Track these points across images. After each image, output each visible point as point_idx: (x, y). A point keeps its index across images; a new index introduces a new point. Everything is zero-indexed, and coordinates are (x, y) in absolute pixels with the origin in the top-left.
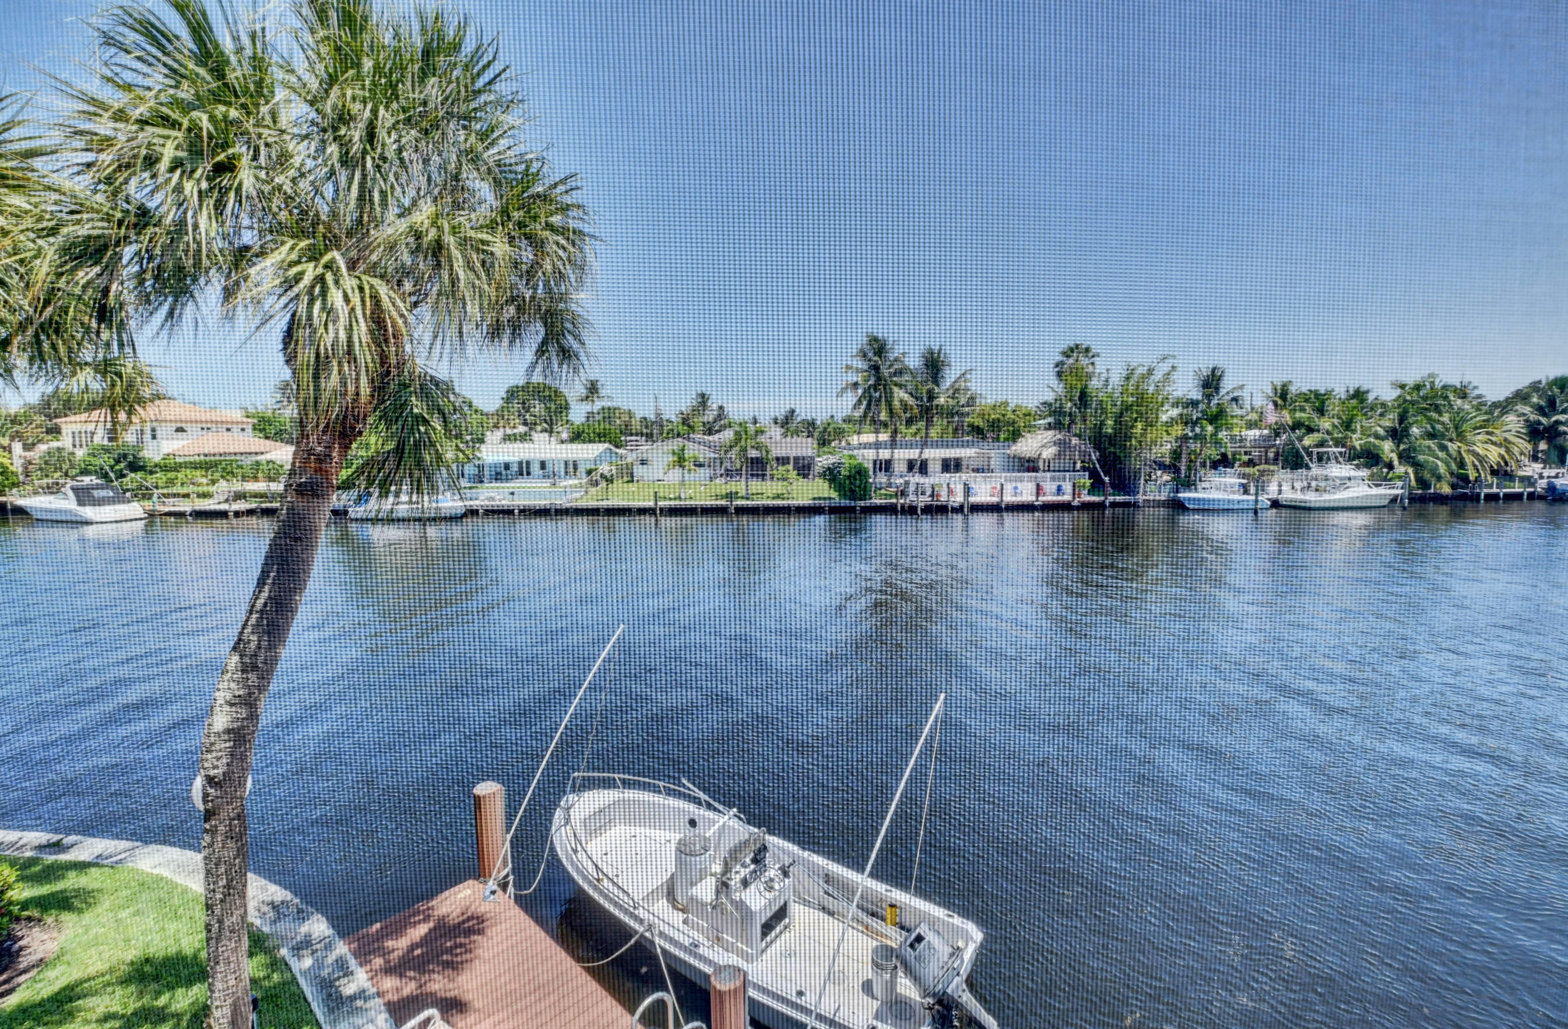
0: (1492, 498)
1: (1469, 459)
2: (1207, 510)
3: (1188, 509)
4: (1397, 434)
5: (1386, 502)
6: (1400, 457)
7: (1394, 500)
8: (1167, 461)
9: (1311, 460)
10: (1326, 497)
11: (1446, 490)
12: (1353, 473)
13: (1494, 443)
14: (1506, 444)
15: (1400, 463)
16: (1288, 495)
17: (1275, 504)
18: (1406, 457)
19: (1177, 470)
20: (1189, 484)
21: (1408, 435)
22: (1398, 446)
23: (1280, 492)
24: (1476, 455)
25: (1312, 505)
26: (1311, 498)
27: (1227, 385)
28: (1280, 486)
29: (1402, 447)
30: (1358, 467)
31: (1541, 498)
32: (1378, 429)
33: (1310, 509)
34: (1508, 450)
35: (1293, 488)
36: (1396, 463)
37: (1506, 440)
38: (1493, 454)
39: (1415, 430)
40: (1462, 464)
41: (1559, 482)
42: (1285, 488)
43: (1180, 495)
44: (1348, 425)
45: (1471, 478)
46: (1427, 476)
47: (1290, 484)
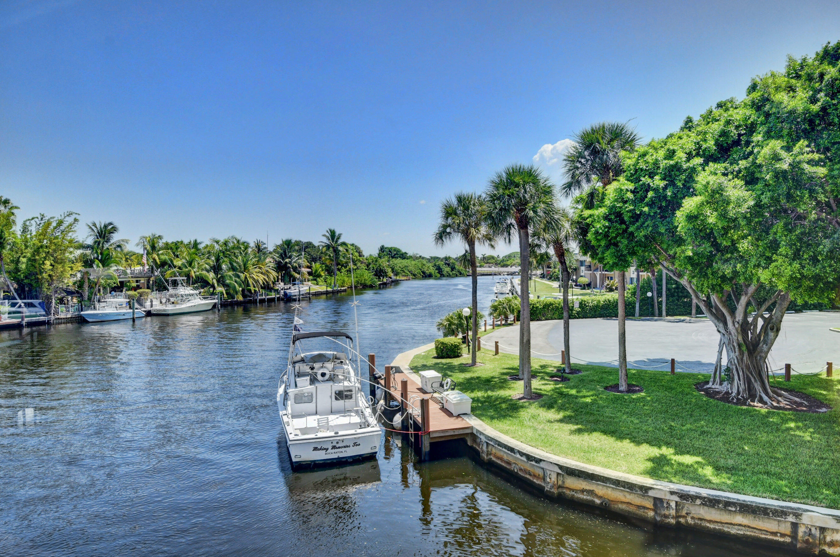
0: (262, 301)
1: (250, 281)
2: (103, 321)
3: (88, 322)
4: (216, 269)
5: (210, 307)
6: (218, 281)
7: (215, 306)
8: (72, 288)
9: (168, 285)
10: (178, 307)
11: (240, 298)
12: (192, 292)
13: (262, 273)
14: (266, 273)
15: (218, 285)
16: (157, 306)
17: (149, 314)
18: (221, 281)
19: (81, 296)
20: (91, 303)
21: (221, 269)
22: (217, 277)
23: (152, 306)
24: (254, 279)
25: (169, 312)
26: (170, 308)
27: (116, 238)
28: (152, 301)
29: (219, 276)
30: (196, 288)
31: (282, 299)
32: (207, 266)
33: (168, 315)
34: (268, 277)
35: (161, 303)
36: (216, 285)
37: (267, 271)
38: (261, 278)
39: (224, 266)
40: (248, 285)
41: (288, 291)
42: (156, 303)
43: (82, 313)
44: (190, 263)
45: (253, 291)
46: (232, 292)
47: (159, 300)
